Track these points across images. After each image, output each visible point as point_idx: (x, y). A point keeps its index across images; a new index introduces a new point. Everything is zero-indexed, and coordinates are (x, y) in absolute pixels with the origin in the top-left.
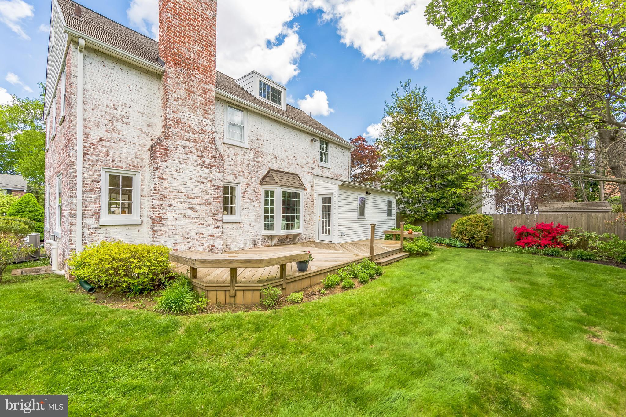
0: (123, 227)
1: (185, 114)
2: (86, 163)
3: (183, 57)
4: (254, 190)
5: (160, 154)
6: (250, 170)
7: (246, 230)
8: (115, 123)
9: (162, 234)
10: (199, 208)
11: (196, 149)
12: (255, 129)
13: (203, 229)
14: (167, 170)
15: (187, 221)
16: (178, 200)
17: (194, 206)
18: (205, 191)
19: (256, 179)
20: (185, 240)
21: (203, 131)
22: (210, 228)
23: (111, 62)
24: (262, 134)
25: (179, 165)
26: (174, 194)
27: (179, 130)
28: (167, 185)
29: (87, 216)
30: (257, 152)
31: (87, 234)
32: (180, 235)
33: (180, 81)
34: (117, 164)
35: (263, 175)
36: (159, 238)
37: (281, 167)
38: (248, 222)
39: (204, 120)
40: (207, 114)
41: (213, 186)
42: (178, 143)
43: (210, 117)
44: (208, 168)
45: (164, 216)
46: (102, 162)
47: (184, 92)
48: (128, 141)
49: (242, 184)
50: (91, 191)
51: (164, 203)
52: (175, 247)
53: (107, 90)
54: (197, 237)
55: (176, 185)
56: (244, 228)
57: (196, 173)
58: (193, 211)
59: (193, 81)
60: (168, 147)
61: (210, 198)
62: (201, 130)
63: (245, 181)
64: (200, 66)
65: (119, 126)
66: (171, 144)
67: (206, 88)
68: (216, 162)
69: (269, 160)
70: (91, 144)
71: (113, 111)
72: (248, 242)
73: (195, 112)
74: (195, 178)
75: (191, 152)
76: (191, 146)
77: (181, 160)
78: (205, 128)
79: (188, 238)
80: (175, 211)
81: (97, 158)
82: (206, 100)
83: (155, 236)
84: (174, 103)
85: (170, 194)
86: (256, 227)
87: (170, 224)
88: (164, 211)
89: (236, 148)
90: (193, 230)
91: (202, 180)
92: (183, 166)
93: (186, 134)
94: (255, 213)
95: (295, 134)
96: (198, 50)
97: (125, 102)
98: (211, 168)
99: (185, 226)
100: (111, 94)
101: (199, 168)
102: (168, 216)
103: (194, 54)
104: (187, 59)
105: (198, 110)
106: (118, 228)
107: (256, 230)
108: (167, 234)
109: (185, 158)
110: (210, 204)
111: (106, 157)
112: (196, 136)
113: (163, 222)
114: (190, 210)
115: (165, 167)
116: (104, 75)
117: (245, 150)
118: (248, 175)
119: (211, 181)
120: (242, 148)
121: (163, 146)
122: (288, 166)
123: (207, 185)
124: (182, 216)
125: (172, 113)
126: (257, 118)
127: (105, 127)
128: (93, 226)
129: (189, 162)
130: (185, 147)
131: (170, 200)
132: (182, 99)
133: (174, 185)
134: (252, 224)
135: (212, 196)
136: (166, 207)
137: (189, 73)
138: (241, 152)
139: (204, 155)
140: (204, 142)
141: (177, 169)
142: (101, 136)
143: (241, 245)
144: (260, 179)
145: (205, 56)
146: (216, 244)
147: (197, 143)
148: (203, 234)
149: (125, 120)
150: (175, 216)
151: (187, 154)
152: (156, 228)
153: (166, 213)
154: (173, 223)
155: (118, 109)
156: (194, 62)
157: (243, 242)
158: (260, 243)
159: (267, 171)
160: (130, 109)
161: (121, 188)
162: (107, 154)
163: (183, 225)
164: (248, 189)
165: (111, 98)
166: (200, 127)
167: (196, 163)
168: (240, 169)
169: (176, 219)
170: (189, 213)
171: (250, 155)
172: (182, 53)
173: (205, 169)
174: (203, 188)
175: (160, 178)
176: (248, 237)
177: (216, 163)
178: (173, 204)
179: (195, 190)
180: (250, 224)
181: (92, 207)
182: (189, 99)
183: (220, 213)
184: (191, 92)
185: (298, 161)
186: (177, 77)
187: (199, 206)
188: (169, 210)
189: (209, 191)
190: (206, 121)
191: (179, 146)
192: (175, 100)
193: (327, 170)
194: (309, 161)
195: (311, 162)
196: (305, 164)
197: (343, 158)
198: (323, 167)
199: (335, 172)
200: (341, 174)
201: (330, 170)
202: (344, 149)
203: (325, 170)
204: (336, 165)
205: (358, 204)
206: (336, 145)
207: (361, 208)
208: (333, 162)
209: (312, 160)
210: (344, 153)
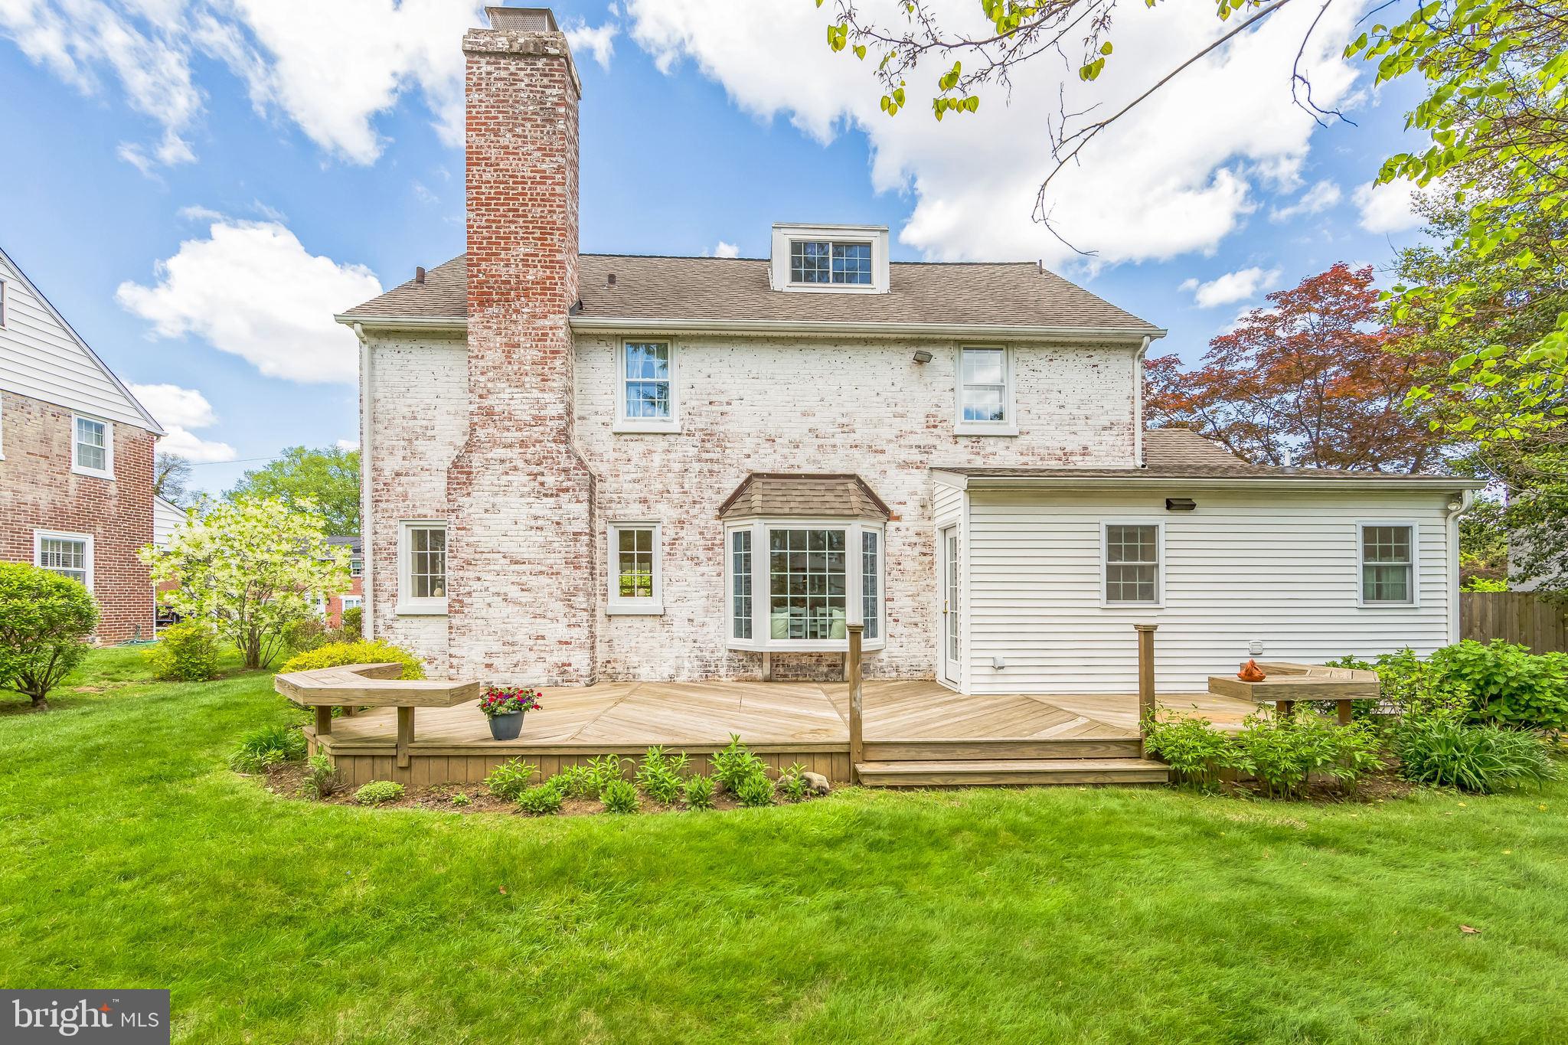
0: (430, 619)
1: (501, 395)
2: (379, 515)
3: (496, 282)
4: (701, 533)
5: (458, 484)
6: (686, 486)
7: (681, 635)
8: (416, 443)
9: (464, 635)
10: (533, 582)
11: (526, 461)
12: (700, 381)
13: (543, 627)
14: (471, 510)
15: (510, 609)
16: (492, 567)
17: (524, 578)
18: (546, 546)
19: (708, 506)
20: (507, 648)
21: (539, 420)
22: (560, 625)
23: (407, 341)
24: (724, 387)
25: (492, 500)
26: (485, 556)
27: (491, 430)
28: (471, 539)
29: (381, 599)
30: (708, 436)
31: (381, 628)
32: (496, 638)
33: (490, 333)
34: (420, 511)
35: (729, 493)
36: (459, 640)
37: (792, 461)
38: (686, 614)
39: (540, 395)
40: (547, 380)
41: (563, 533)
42: (489, 456)
43: (555, 385)
44: (552, 495)
45: (467, 600)
46: (398, 510)
47: (500, 351)
48: (434, 468)
49: (665, 522)
50: (386, 559)
51: (467, 574)
52: (488, 661)
53: (403, 389)
54: (532, 642)
55: (488, 539)
56: (673, 629)
57: (525, 510)
58: (523, 590)
59: (515, 322)
60: (471, 467)
61: (558, 561)
62: (535, 418)
63: (675, 514)
64: (530, 285)
65: (420, 445)
66: (476, 460)
67: (543, 328)
68: (569, 480)
69: (746, 451)
70: (385, 484)
71: (411, 423)
72: (687, 665)
73: (523, 385)
74: (525, 521)
75: (516, 469)
76: (515, 457)
77: (496, 489)
78: (543, 413)
79: (513, 644)
80: (487, 589)
81: (392, 506)
82: (545, 352)
83: (452, 637)
84: (482, 379)
85: (477, 556)
86: (712, 628)
87: (479, 615)
88: (467, 589)
89: (646, 438)
90: (523, 627)
91: (540, 523)
92: (499, 500)
93: (506, 434)
94: (705, 593)
95: (845, 356)
96: (527, 255)
97: (428, 401)
98: (557, 495)
99: (506, 620)
100: (408, 395)
101: (531, 500)
102: (474, 600)
103: (517, 265)
104: (504, 282)
105: (527, 379)
106: (422, 619)
107: (710, 637)
108: (473, 633)
109: (503, 483)
110: (557, 573)
111: (404, 501)
112: (525, 434)
113: (466, 610)
114: (516, 588)
115: (467, 505)
116: (398, 367)
117: (672, 438)
118: (684, 497)
119: (558, 523)
120: (665, 434)
121: (462, 467)
122: (819, 457)
123: (550, 533)
124: (500, 598)
125: (477, 400)
126: (708, 350)
127: (402, 453)
128: (390, 616)
129: (510, 489)
130: (502, 461)
131: (478, 568)
132: (495, 368)
133: (483, 539)
134: (698, 620)
135: (563, 555)
136: (471, 583)
137: (507, 311)
138: (661, 444)
139: (542, 470)
140: (541, 442)
141: (488, 506)
142: (397, 468)
143: (666, 671)
144: (720, 504)
145: (540, 261)
146: (572, 660)
147: (527, 447)
148: (543, 638)
149: (429, 433)
150: (488, 600)
151: (507, 473)
152: (454, 621)
153: (469, 594)
154: (483, 613)
155: (419, 417)
156: (519, 283)
157: (672, 662)
158: (723, 671)
159: (741, 481)
160: (436, 413)
161: (428, 552)
162: (405, 497)
163: (503, 618)
164: (682, 534)
165: (409, 401)
166: (533, 412)
167: (526, 489)
168: (660, 487)
169: (489, 605)
170: (514, 592)
171: (688, 448)
172: (493, 276)
173: (545, 500)
174: (542, 539)
175: (458, 529)
176: (685, 652)
177: (570, 484)
178: (483, 576)
179: (526, 545)
180: (690, 620)
181: (388, 585)
182: (510, 363)
183: (581, 593)
184: (513, 346)
185: (861, 435)
186: (485, 327)
187: (533, 578)
188: (475, 587)
189: (556, 545)
190: (546, 396)
191: (492, 462)
192: (482, 374)
193: (1002, 443)
194: (908, 429)
195: (918, 429)
196: (890, 441)
197: (1096, 386)
198: (979, 437)
199: (1048, 444)
200: (1085, 448)
201: (1018, 441)
202: (1101, 352)
203: (990, 445)
204: (1055, 417)
205: (1103, 553)
206: (1052, 349)
207: (1125, 567)
208: (1034, 411)
209: (923, 420)
210: (1101, 367)
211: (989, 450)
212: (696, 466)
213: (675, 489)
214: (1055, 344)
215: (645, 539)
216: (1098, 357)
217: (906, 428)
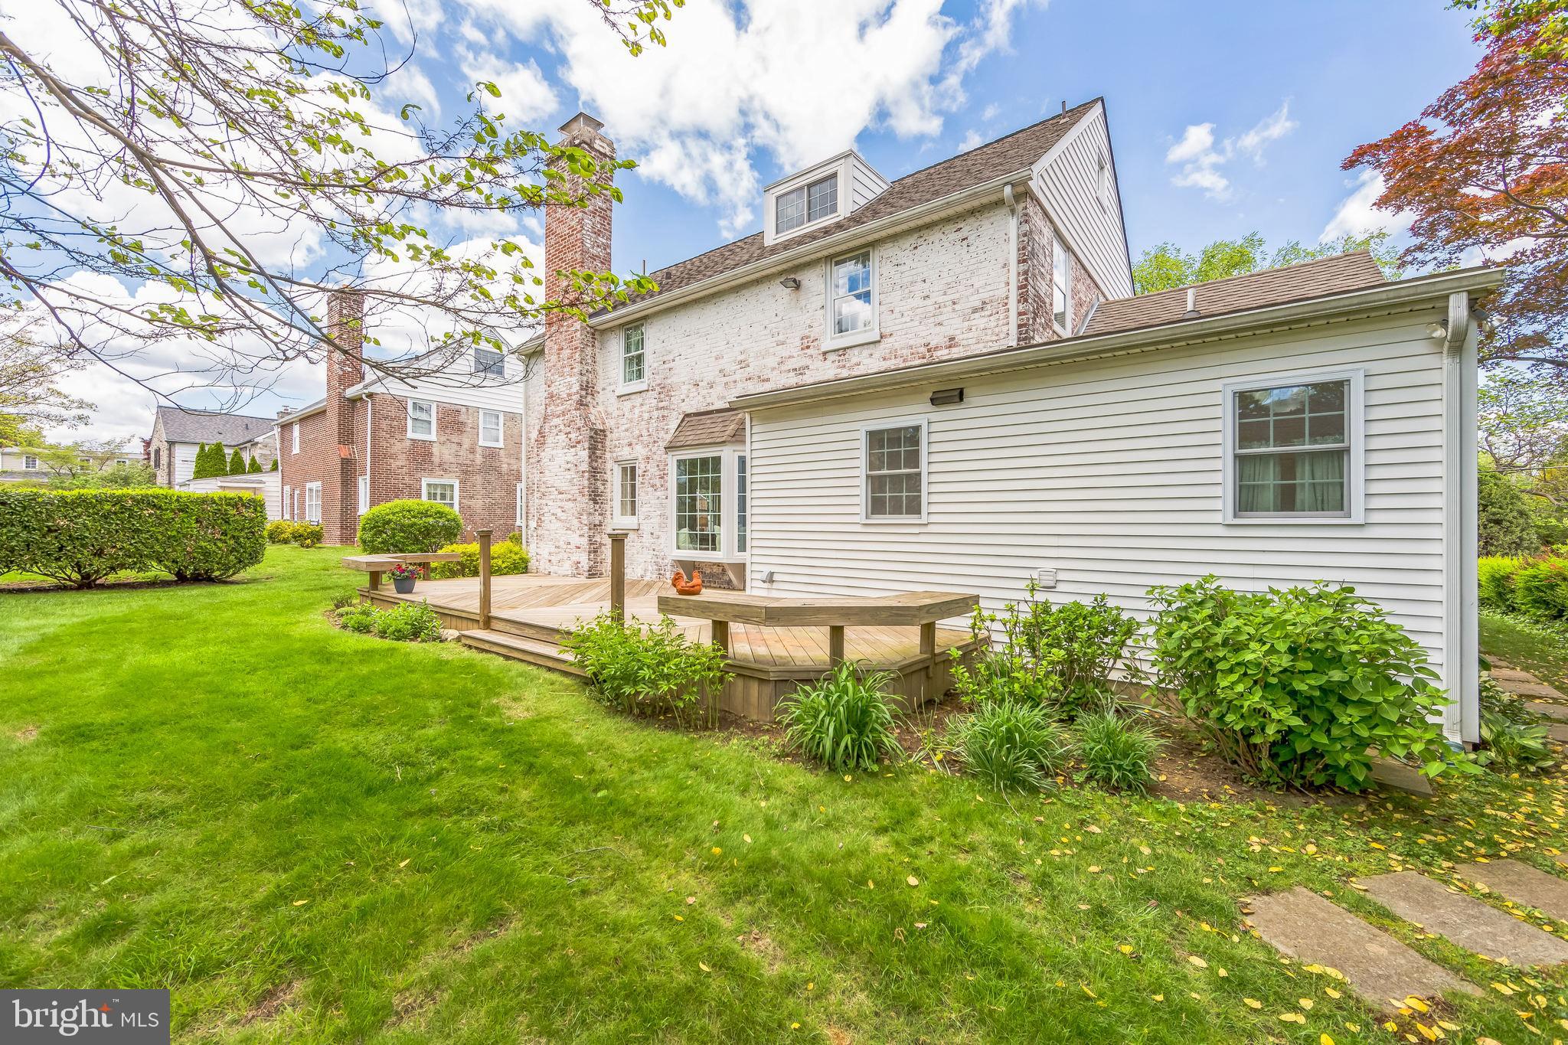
1: (556, 383)
4: (658, 466)
6: (651, 430)
10: (567, 506)
11: (564, 425)
12: (659, 346)
14: (545, 461)
16: (551, 497)
17: (563, 503)
18: (571, 481)
19: (662, 443)
20: (556, 550)
24: (671, 348)
25: (552, 452)
26: (549, 490)
27: (552, 407)
28: (545, 479)
30: (662, 389)
33: (553, 344)
35: (673, 430)
39: (570, 379)
40: (573, 369)
41: (578, 472)
42: (552, 424)
44: (574, 447)
47: (556, 354)
49: (642, 458)
54: (565, 547)
60: (545, 432)
61: (576, 491)
63: (646, 452)
66: (547, 427)
68: (581, 435)
69: (682, 397)
73: (564, 374)
74: (564, 465)
76: (561, 423)
77: (554, 445)
82: (573, 349)
84: (550, 375)
86: (662, 540)
87: (547, 528)
89: (632, 397)
93: (557, 408)
94: (659, 513)
101: (566, 450)
102: (545, 518)
105: (565, 370)
109: (556, 441)
110: (576, 500)
112: (564, 406)
113: (543, 525)
117: (644, 395)
118: (649, 439)
119: (576, 466)
120: (640, 392)
123: (573, 472)
124: (554, 517)
125: (548, 389)
126: (663, 321)
129: (559, 445)
130: (556, 427)
132: (554, 366)
133: (549, 479)
135: (578, 486)
138: (638, 400)
141: (550, 457)
144: (668, 441)
147: (565, 415)
150: (550, 518)
151: (557, 434)
159: (679, 421)
167: (564, 444)
168: (638, 432)
169: (551, 521)
170: (559, 513)
171: (652, 400)
173: (571, 450)
174: (569, 477)
177: (581, 438)
179: (564, 481)
182: (559, 361)
183: (584, 513)
184: (561, 349)
185: (753, 368)
187: (566, 503)
189: (575, 480)
191: (553, 427)
192: (550, 372)
193: (866, 352)
194: (787, 354)
195: (795, 352)
196: (773, 369)
197: (965, 263)
198: (845, 349)
199: (911, 342)
200: (952, 339)
201: (882, 345)
202: (971, 220)
203: (854, 356)
204: (919, 311)
205: (862, 462)
206: (916, 235)
207: (891, 476)
208: (897, 310)
209: (799, 343)
210: (971, 240)
211: (854, 360)
212: (656, 414)
213: (644, 433)
214: (919, 229)
215: (633, 469)
216: (967, 227)
217: (785, 354)
